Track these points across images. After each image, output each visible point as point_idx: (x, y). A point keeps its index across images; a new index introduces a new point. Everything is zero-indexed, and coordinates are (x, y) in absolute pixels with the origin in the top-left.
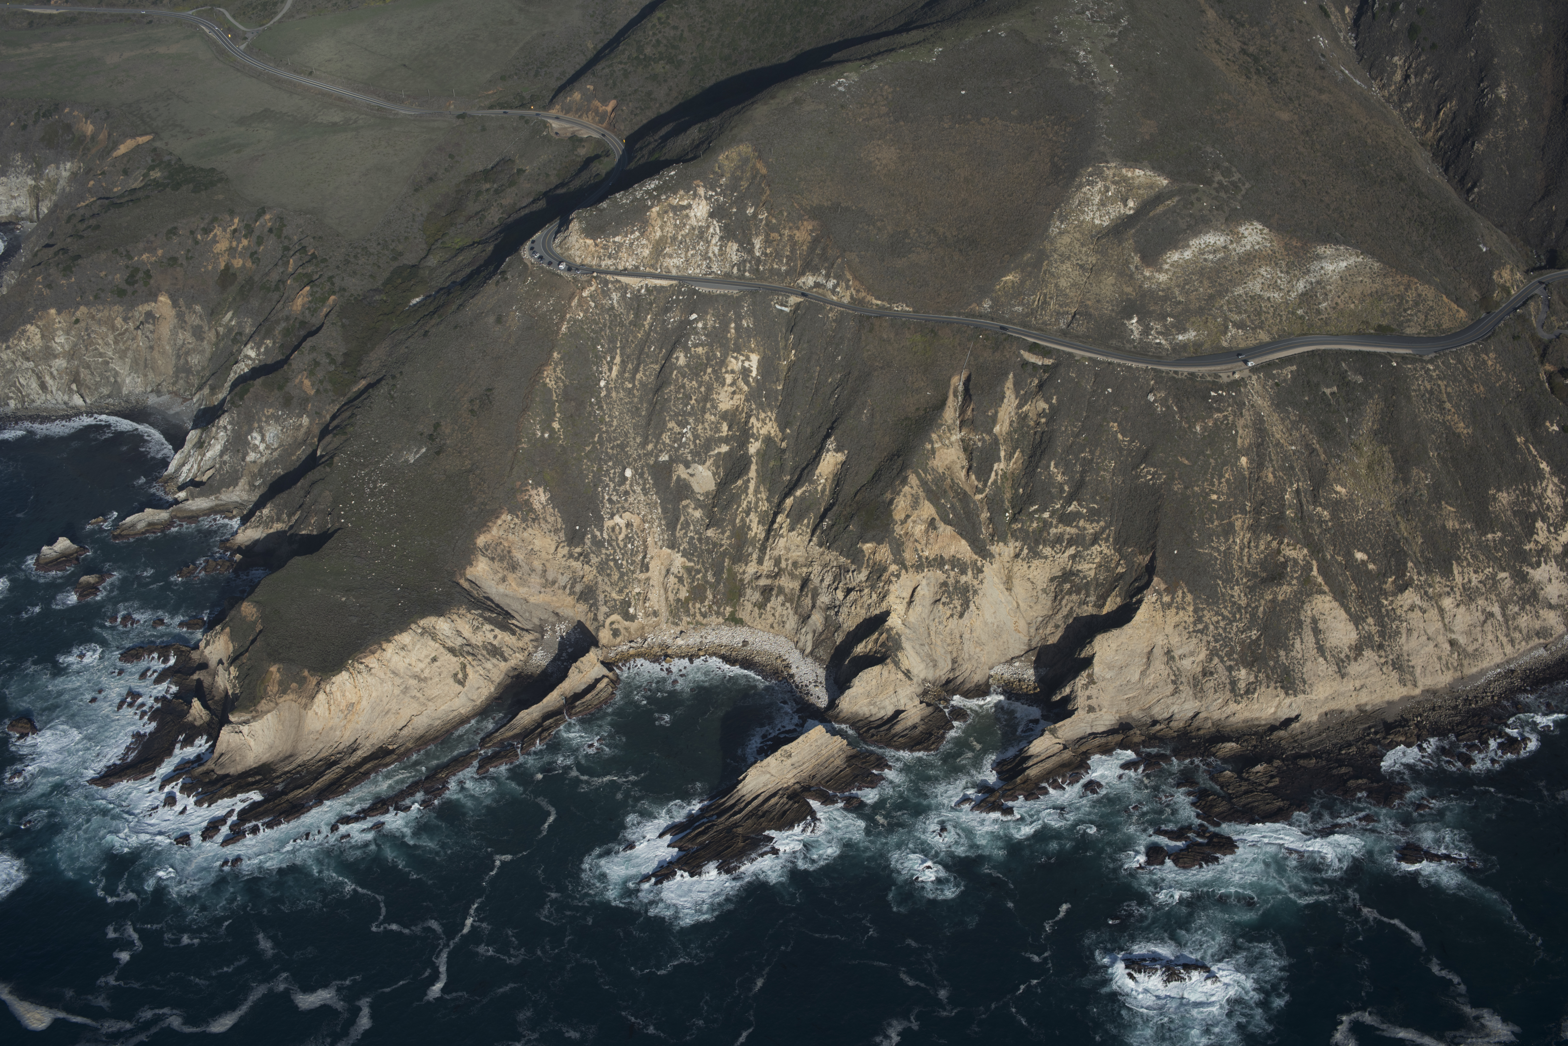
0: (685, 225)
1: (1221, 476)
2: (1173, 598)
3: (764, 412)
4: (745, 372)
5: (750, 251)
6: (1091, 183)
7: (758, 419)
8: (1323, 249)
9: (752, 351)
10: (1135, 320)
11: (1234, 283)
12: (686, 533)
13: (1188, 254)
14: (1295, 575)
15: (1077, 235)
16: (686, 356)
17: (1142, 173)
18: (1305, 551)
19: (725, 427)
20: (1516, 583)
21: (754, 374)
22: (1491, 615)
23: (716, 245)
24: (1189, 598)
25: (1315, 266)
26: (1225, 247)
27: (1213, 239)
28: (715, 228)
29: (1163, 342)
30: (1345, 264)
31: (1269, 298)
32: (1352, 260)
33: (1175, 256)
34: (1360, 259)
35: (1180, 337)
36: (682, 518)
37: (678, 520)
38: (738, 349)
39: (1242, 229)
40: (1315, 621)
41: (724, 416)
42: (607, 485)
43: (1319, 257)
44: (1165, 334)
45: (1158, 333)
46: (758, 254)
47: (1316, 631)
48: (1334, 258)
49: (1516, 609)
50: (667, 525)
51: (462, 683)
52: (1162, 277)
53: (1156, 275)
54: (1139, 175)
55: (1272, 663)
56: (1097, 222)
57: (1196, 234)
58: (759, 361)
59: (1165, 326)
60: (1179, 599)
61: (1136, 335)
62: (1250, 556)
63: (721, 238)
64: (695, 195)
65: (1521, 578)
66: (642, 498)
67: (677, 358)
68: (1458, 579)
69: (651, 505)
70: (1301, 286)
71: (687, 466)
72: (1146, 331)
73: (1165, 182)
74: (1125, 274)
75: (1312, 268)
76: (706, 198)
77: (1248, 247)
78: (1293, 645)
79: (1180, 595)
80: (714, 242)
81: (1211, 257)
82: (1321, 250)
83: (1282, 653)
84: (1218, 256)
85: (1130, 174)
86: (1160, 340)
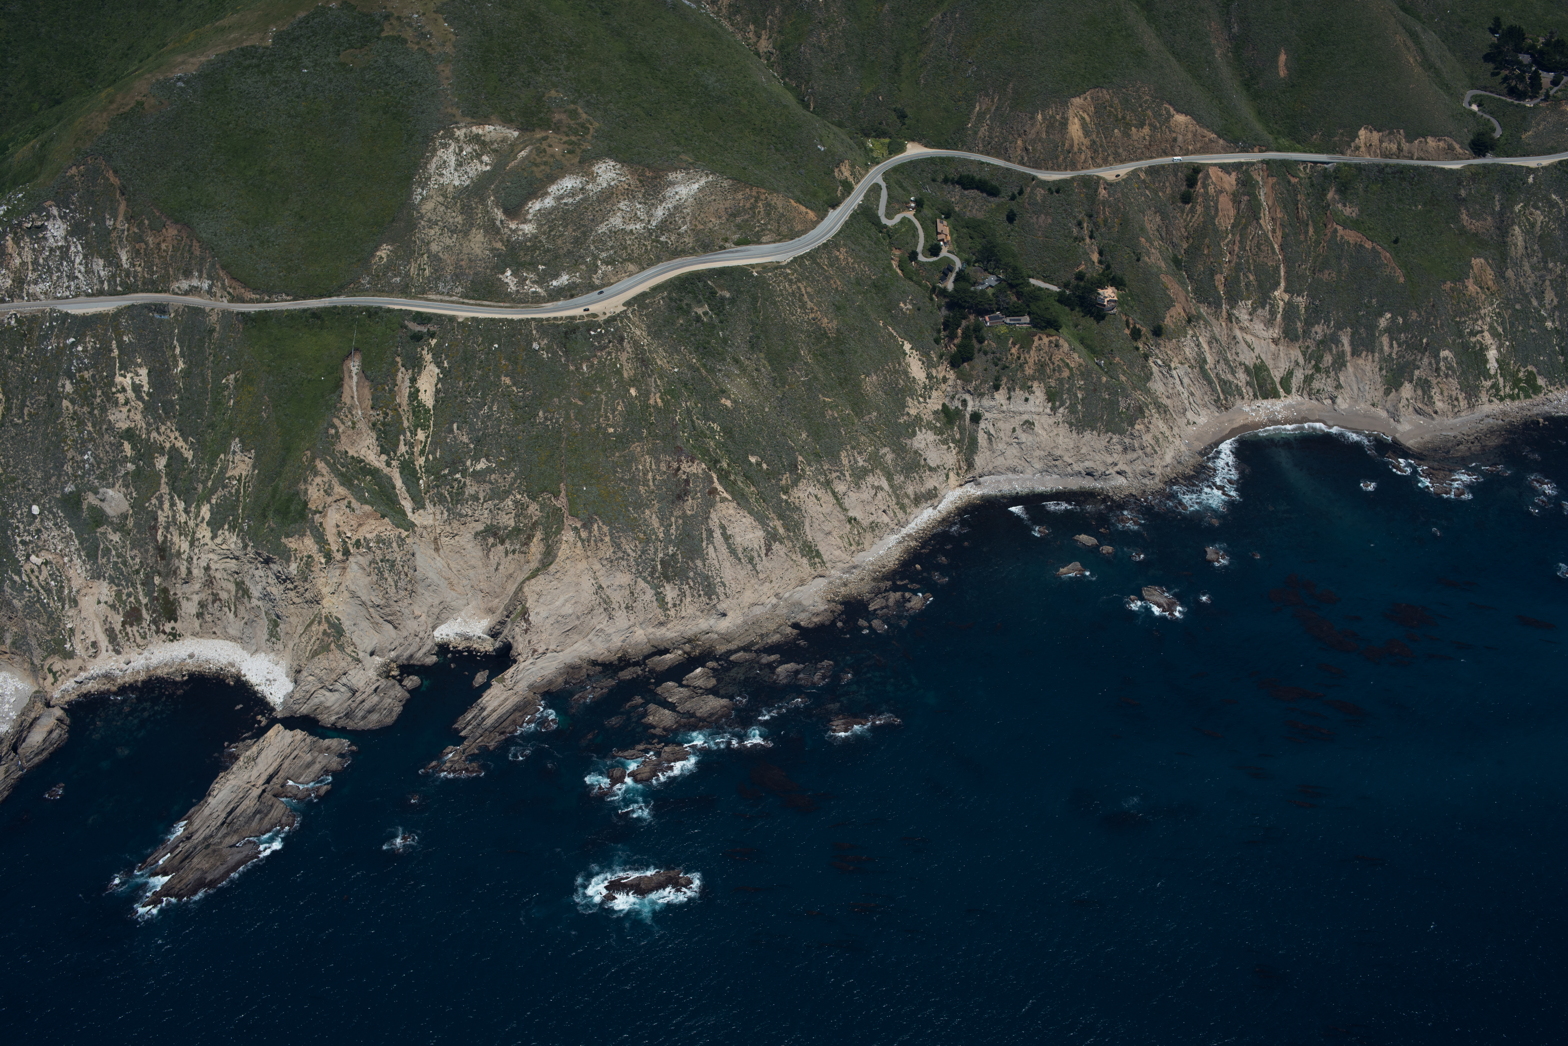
0: (44, 249)
1: (614, 410)
2: (590, 532)
3: (163, 424)
4: (137, 388)
5: (119, 266)
6: (445, 146)
7: (159, 433)
8: (674, 175)
9: (140, 366)
10: (509, 273)
11: (595, 222)
12: (109, 559)
13: (549, 202)
14: (698, 489)
15: (441, 199)
16: (72, 383)
17: (492, 128)
18: (704, 466)
19: (127, 446)
20: (898, 455)
21: (146, 389)
22: (879, 488)
23: (80, 264)
24: (606, 529)
25: (669, 192)
26: (582, 189)
27: (569, 183)
28: (77, 246)
29: (539, 290)
30: (696, 186)
31: (631, 231)
32: (703, 182)
33: (535, 206)
34: (710, 178)
35: (555, 283)
36: (102, 546)
37: (97, 547)
38: (124, 367)
39: (595, 169)
40: (723, 528)
41: (124, 435)
42: (18, 527)
43: (672, 184)
44: (540, 282)
45: (534, 282)
46: (125, 266)
47: (727, 538)
48: (686, 182)
49: (902, 478)
50: (87, 555)
52: (528, 228)
53: (521, 226)
54: (490, 131)
55: (691, 574)
56: (457, 183)
57: (553, 181)
58: (149, 374)
59: (538, 274)
60: (596, 532)
61: (512, 287)
62: (654, 479)
63: (85, 257)
64: (49, 217)
65: (900, 450)
66: (55, 533)
67: (63, 386)
68: (845, 461)
69: (67, 539)
70: (660, 213)
71: (96, 493)
72: (522, 282)
73: (516, 134)
74: (492, 229)
75: (668, 194)
76: (61, 218)
77: (605, 185)
78: (707, 554)
79: (596, 529)
80: (78, 261)
81: (570, 200)
82: (672, 176)
83: (699, 563)
84: (577, 199)
85: (480, 132)
86: (536, 288)
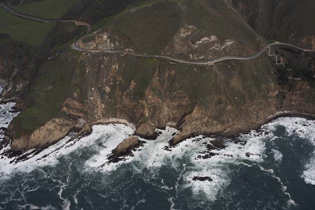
0: (102, 40)
3: (119, 76)
4: (116, 68)
5: (116, 45)
6: (182, 29)
9: (117, 64)
10: (191, 55)
11: (210, 47)
12: (105, 100)
13: (201, 42)
14: (224, 102)
15: (179, 39)
17: (191, 26)
18: (226, 98)
19: (112, 79)
23: (109, 44)
24: (204, 108)
25: (225, 43)
26: (208, 40)
27: (205, 39)
28: (108, 40)
30: (231, 43)
31: (217, 50)
32: (233, 42)
33: (198, 42)
35: (200, 58)
37: (103, 98)
38: (114, 64)
39: (211, 37)
41: (111, 77)
42: (89, 92)
44: (197, 57)
48: (229, 42)
50: (101, 99)
51: (61, 131)
53: (195, 46)
55: (220, 120)
56: (183, 36)
57: (202, 38)
58: (118, 66)
60: (202, 108)
61: (191, 58)
63: (110, 42)
64: (104, 34)
65: (267, 101)
66: (96, 94)
67: (102, 66)
68: (255, 102)
69: (98, 95)
70: (223, 47)
71: (105, 87)
72: (193, 57)
73: (196, 28)
74: (189, 46)
76: (106, 35)
77: (213, 40)
81: (205, 42)
82: (227, 40)
83: (222, 117)
84: (207, 42)
85: (189, 27)
86: (196, 58)
